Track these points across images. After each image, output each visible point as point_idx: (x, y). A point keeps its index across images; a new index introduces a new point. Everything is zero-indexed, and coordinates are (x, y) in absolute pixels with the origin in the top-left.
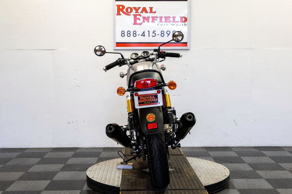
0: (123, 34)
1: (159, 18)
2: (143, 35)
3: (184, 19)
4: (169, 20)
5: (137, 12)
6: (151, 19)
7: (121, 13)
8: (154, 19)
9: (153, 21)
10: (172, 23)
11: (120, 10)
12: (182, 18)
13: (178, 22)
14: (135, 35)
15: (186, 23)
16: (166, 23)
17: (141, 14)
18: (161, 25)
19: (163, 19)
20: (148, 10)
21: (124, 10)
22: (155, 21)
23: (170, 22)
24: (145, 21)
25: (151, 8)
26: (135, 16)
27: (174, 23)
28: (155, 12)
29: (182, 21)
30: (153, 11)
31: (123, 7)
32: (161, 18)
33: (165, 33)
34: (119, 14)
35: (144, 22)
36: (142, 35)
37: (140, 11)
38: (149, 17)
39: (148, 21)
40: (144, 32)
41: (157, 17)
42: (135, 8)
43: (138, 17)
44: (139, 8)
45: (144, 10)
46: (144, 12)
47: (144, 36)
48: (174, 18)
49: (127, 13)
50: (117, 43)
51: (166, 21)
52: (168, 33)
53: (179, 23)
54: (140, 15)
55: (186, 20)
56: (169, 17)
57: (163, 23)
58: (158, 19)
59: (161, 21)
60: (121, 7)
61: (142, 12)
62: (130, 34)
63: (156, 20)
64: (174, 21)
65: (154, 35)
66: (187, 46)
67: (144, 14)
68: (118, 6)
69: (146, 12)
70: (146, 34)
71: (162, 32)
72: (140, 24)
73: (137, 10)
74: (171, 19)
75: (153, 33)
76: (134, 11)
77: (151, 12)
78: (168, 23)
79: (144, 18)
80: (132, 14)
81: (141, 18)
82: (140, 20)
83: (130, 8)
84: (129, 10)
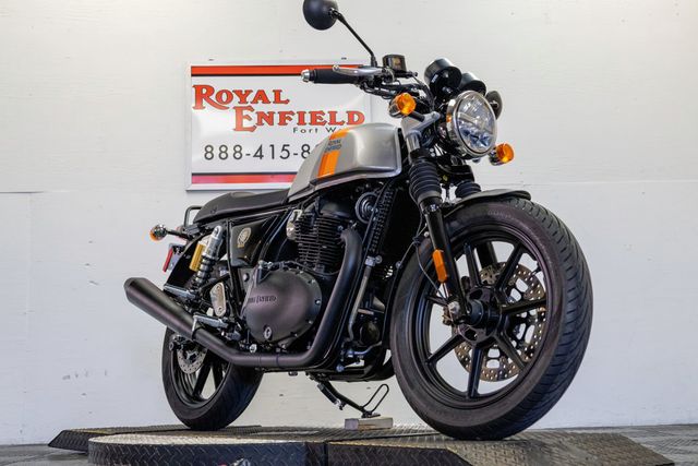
0: (208, 153)
1: (297, 115)
2: (259, 154)
3: (356, 118)
4: (321, 119)
5: (243, 100)
6: (276, 118)
7: (205, 103)
8: (284, 118)
9: (282, 123)
10: (326, 125)
12: (351, 114)
13: (342, 123)
14: (238, 155)
16: (314, 127)
17: (253, 106)
18: (303, 131)
19: (307, 118)
20: (271, 97)
21: (213, 97)
22: (287, 121)
23: (323, 123)
24: (264, 121)
25: (277, 93)
26: (238, 110)
27: (332, 127)
28: (287, 102)
29: (351, 122)
30: (282, 99)
31: (210, 90)
34: (199, 105)
35: (260, 123)
36: (255, 156)
37: (250, 98)
38: (272, 114)
39: (271, 123)
40: (260, 148)
41: (292, 113)
42: (238, 93)
43: (245, 112)
44: (248, 92)
45: (261, 96)
46: (260, 102)
47: (261, 156)
48: (333, 114)
49: (219, 105)
50: (193, 174)
51: (313, 122)
54: (251, 109)
55: (361, 118)
56: (322, 113)
57: (307, 127)
58: (295, 118)
59: (301, 122)
60: (204, 91)
61: (255, 101)
63: (290, 119)
64: (333, 122)
67: (260, 107)
68: (198, 88)
69: (266, 101)
70: (267, 151)
71: (306, 148)
72: (252, 129)
73: (243, 95)
74: (327, 118)
75: (283, 150)
76: (236, 99)
77: (278, 100)
78: (319, 127)
79: (261, 115)
80: (231, 105)
81: (254, 116)
82: (250, 119)
83: (226, 91)
84: (224, 97)
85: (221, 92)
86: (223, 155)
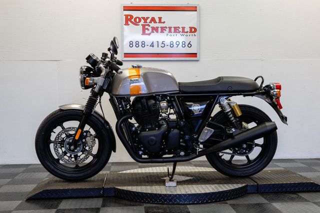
0: (131, 44)
2: (152, 45)
3: (193, 30)
4: (178, 30)
5: (145, 22)
6: (160, 30)
7: (129, 23)
8: (163, 29)
9: (162, 32)
10: (181, 33)
11: (128, 19)
12: (191, 28)
13: (187, 32)
14: (143, 46)
15: (195, 34)
16: (175, 34)
18: (171, 36)
19: (173, 30)
20: (157, 20)
21: (133, 20)
23: (179, 32)
25: (160, 18)
27: (183, 34)
28: (164, 22)
29: (191, 32)
30: (162, 21)
31: (132, 17)
32: (170, 28)
33: (174, 44)
34: (127, 24)
35: (153, 32)
39: (157, 32)
40: (153, 43)
42: (144, 18)
43: (146, 27)
44: (148, 18)
45: (153, 20)
48: (183, 28)
49: (136, 24)
50: (125, 54)
52: (178, 43)
53: (189, 34)
54: (149, 26)
55: (195, 30)
56: (179, 27)
57: (173, 34)
58: (168, 30)
59: (170, 31)
60: (129, 17)
61: (150, 22)
62: (138, 44)
63: (166, 30)
64: (183, 31)
65: (163, 45)
66: (196, 57)
67: (153, 24)
69: (155, 22)
70: (156, 44)
71: (172, 43)
72: (149, 34)
73: (145, 19)
74: (181, 30)
75: (162, 43)
76: (143, 21)
78: (178, 34)
79: (153, 28)
80: (141, 24)
81: (150, 28)
82: (148, 30)
83: (139, 18)
84: (138, 20)
85: (136, 18)
86: (137, 46)
